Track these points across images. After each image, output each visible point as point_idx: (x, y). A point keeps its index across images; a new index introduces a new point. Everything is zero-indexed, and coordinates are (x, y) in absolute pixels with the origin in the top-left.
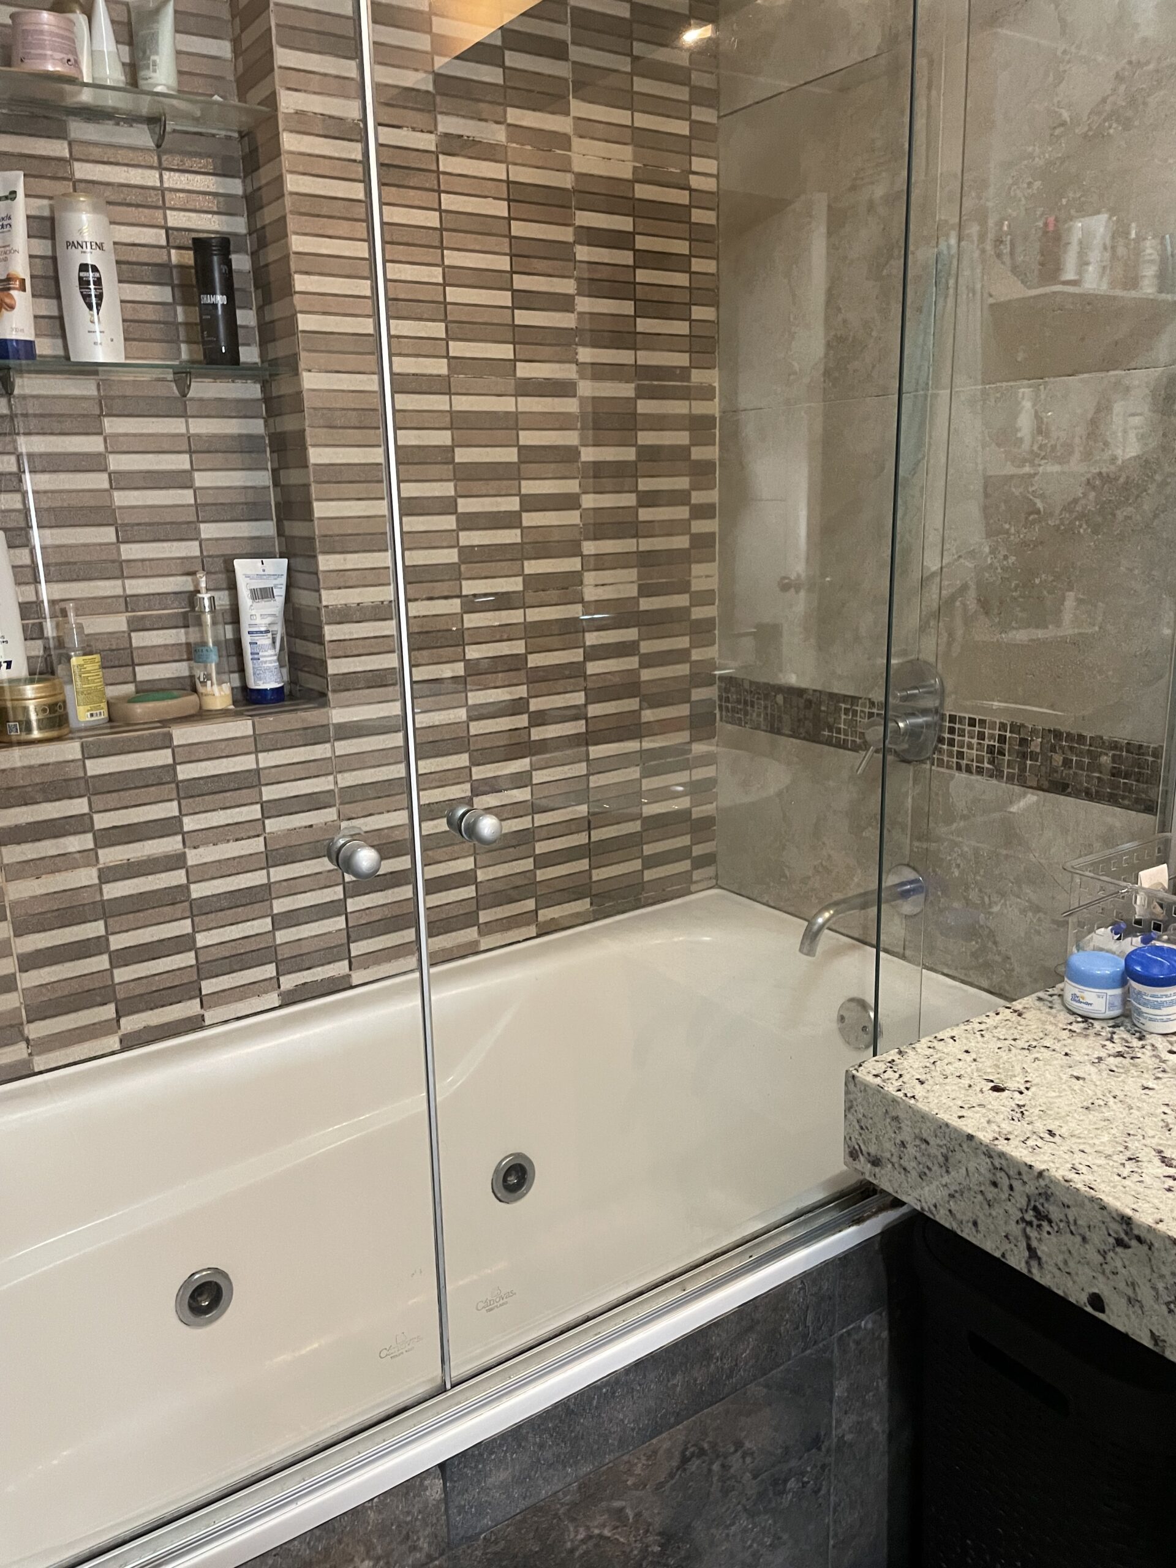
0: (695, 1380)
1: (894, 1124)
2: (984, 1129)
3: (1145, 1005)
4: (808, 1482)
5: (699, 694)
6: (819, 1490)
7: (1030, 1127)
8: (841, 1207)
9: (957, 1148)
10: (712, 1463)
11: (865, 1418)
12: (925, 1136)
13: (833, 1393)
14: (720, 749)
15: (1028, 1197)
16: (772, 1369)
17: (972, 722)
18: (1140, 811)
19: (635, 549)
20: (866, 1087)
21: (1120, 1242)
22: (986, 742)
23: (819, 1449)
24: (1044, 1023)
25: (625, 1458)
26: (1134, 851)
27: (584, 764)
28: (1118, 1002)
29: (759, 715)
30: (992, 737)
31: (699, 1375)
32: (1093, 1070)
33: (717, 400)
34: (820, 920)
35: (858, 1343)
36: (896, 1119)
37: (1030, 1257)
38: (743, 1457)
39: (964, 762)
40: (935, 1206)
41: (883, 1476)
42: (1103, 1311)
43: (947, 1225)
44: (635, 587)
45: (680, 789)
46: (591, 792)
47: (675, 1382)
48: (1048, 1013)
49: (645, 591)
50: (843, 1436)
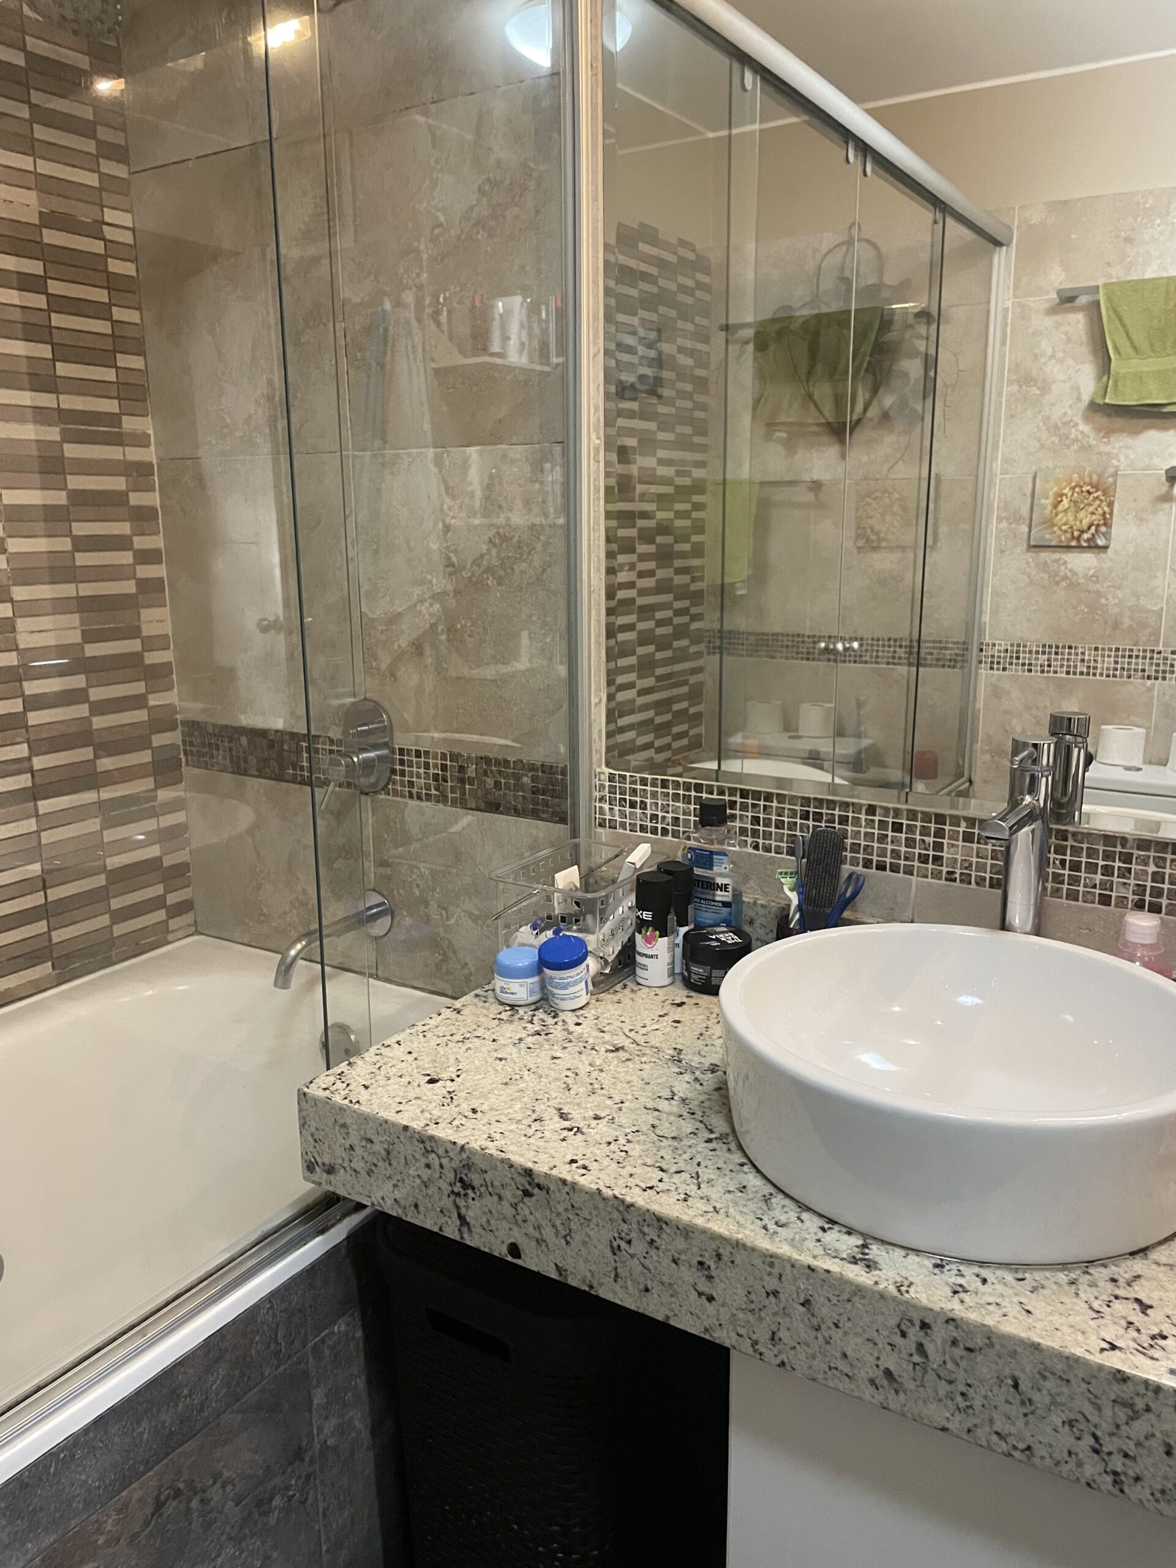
0: (164, 1422)
1: (343, 1130)
2: (417, 1119)
3: (556, 987)
4: (294, 1495)
5: (158, 740)
6: (306, 1500)
7: (457, 1109)
8: (305, 1222)
9: (396, 1140)
10: (190, 1501)
11: (346, 1418)
12: (369, 1136)
13: (311, 1401)
14: (188, 795)
15: (455, 1171)
16: (245, 1394)
17: (418, 754)
18: (556, 822)
19: (74, 594)
20: (316, 1101)
21: (527, 1194)
22: (432, 771)
23: (302, 1460)
24: (478, 1016)
25: (94, 1517)
26: (549, 857)
27: (34, 820)
28: (537, 989)
29: (224, 758)
30: (435, 766)
31: (167, 1417)
32: (514, 1050)
33: (153, 447)
34: (293, 952)
35: (332, 1348)
36: (344, 1126)
37: (461, 1225)
38: (223, 1487)
39: (415, 791)
40: (383, 1199)
41: (370, 1470)
42: (519, 1257)
43: (394, 1214)
44: (78, 633)
45: (141, 837)
46: (44, 849)
47: (141, 1429)
48: (483, 1007)
49: (89, 636)
50: (326, 1441)
